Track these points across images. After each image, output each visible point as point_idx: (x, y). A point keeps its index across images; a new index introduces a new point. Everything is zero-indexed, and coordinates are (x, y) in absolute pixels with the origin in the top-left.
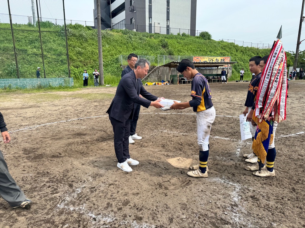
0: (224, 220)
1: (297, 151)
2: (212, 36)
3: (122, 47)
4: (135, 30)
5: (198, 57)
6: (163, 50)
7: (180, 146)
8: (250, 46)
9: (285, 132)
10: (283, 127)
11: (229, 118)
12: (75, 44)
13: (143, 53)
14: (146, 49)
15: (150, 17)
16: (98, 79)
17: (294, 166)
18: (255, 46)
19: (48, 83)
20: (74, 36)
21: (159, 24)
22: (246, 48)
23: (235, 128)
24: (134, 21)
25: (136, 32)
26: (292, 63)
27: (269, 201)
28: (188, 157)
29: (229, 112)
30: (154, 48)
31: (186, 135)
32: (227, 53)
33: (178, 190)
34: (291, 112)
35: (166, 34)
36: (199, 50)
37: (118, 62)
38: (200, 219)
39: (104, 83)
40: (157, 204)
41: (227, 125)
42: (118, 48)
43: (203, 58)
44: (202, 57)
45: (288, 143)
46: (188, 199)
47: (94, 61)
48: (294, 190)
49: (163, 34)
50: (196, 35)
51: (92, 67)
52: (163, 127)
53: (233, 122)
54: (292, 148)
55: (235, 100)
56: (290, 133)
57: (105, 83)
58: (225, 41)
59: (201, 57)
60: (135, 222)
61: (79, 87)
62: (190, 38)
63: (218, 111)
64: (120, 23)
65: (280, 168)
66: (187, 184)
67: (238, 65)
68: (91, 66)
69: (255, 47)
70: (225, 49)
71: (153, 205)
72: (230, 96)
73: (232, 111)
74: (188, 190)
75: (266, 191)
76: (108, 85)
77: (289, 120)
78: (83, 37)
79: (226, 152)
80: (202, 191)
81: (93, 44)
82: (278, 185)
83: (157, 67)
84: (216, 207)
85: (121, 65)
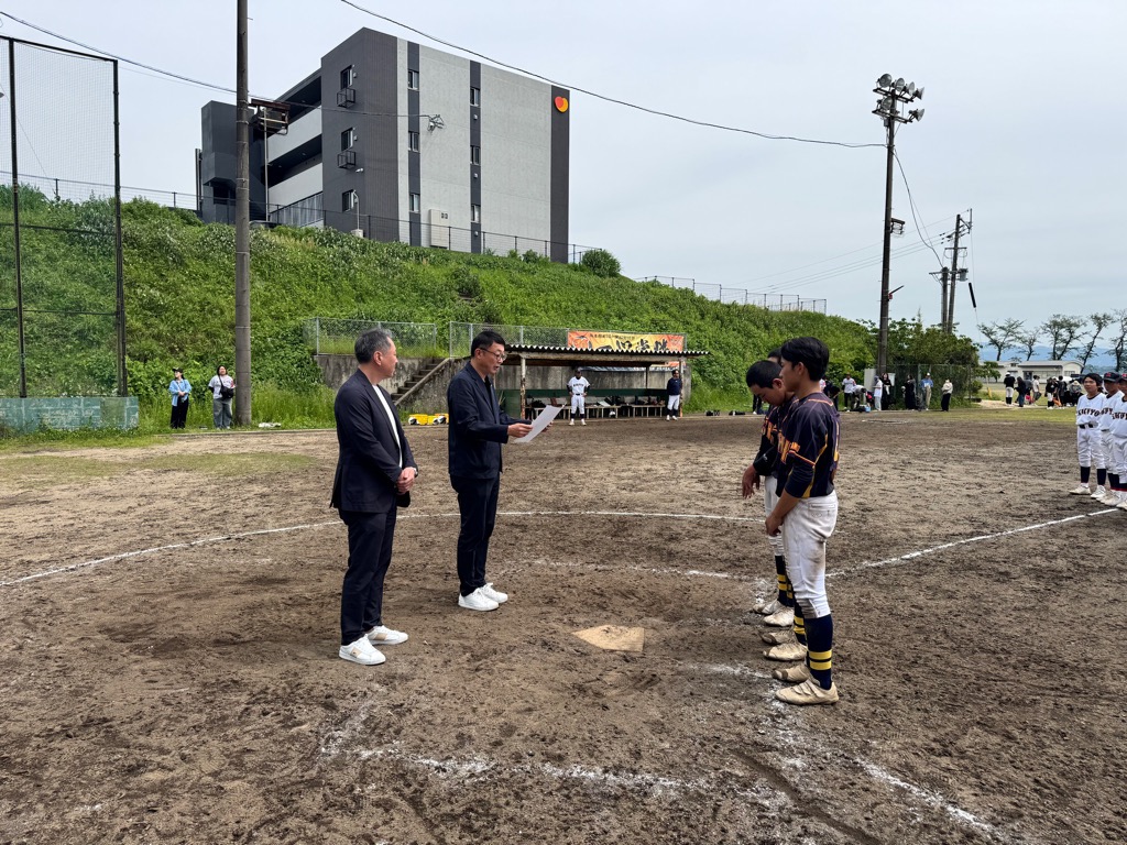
0: (762, 745)
1: (907, 597)
2: (622, 265)
3: (315, 290)
4: (359, 233)
5: (582, 333)
6: (462, 305)
7: (598, 599)
8: (741, 303)
9: (873, 556)
10: (867, 543)
11: (716, 522)
12: (135, 273)
13: (395, 311)
14: (402, 299)
15: (415, 191)
16: (230, 404)
17: (904, 631)
18: (757, 301)
19: (34, 418)
20: (132, 244)
21: (444, 216)
22: (728, 307)
23: (738, 548)
24: (357, 200)
25: (366, 240)
26: (870, 356)
27: (856, 702)
28: (630, 623)
29: (710, 506)
30: (433, 297)
31: (604, 570)
32: (672, 323)
33: (633, 696)
34: (884, 503)
35: (469, 250)
36: (583, 308)
37: (301, 342)
38: (706, 747)
39: (250, 416)
40: (591, 728)
41: (714, 541)
42: (302, 291)
43: (600, 336)
44: (598, 334)
45: (882, 579)
46: (662, 712)
47: (209, 335)
48: (908, 678)
49: (458, 252)
50: (570, 260)
51: (200, 359)
52: (528, 551)
53: (727, 533)
54: (893, 591)
55: (718, 470)
56: (887, 556)
57: (255, 416)
58: (663, 282)
59: (594, 334)
60: (547, 765)
61: (160, 432)
62: (551, 270)
63: (679, 504)
64: (299, 205)
65: (872, 637)
66: (648, 682)
67: (710, 363)
68: (197, 353)
69: (757, 304)
70: (665, 309)
71: (580, 729)
72: (701, 460)
73: (718, 503)
74: (655, 695)
75: (845, 685)
76: (268, 425)
77: (881, 524)
78: (167, 251)
79: (728, 608)
80: (692, 694)
81: (206, 277)
82: (871, 672)
83: (446, 360)
84: (734, 722)
85: (313, 353)
